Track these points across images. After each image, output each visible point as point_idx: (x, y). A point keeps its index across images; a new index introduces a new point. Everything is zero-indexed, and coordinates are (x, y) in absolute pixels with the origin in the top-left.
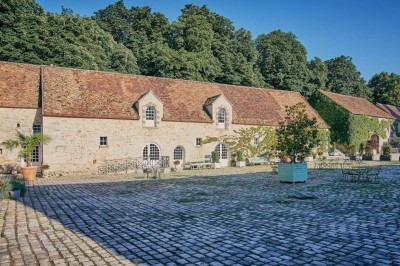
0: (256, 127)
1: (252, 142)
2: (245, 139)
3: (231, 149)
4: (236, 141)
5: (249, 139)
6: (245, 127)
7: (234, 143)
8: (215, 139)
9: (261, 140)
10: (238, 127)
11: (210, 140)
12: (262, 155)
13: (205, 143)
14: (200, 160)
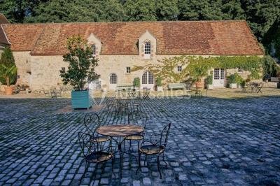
0: (179, 56)
1: (175, 70)
2: (168, 67)
3: (155, 76)
4: (160, 69)
5: (172, 67)
6: (168, 57)
7: (158, 71)
8: (141, 68)
9: (184, 67)
10: (161, 57)
11: (138, 68)
12: (185, 82)
13: (133, 71)
14: (128, 84)
